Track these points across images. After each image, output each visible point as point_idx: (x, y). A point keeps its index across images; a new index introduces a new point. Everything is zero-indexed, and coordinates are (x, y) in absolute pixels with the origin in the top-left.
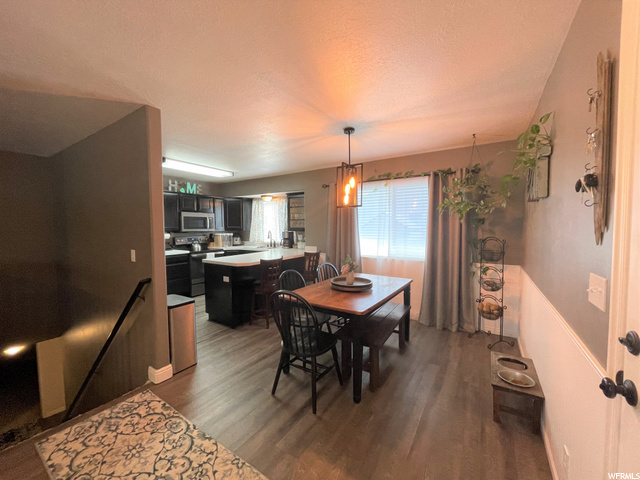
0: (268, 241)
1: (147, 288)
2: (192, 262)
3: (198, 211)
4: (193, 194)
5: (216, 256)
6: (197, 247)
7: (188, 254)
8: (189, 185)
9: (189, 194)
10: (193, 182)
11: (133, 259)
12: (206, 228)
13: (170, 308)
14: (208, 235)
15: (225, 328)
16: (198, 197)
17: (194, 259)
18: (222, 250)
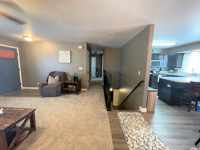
0: (192, 73)
1: (143, 83)
2: (153, 77)
3: (157, 59)
4: (156, 54)
5: (162, 76)
6: (155, 72)
7: (152, 74)
8: (155, 50)
9: (155, 54)
10: (156, 49)
11: (139, 74)
12: (159, 66)
13: (148, 91)
14: (160, 68)
15: (166, 104)
16: (158, 55)
17: (154, 76)
18: (165, 74)
